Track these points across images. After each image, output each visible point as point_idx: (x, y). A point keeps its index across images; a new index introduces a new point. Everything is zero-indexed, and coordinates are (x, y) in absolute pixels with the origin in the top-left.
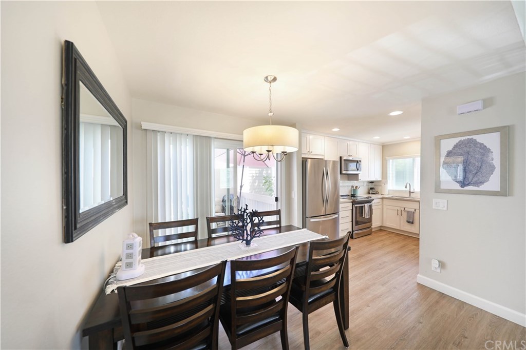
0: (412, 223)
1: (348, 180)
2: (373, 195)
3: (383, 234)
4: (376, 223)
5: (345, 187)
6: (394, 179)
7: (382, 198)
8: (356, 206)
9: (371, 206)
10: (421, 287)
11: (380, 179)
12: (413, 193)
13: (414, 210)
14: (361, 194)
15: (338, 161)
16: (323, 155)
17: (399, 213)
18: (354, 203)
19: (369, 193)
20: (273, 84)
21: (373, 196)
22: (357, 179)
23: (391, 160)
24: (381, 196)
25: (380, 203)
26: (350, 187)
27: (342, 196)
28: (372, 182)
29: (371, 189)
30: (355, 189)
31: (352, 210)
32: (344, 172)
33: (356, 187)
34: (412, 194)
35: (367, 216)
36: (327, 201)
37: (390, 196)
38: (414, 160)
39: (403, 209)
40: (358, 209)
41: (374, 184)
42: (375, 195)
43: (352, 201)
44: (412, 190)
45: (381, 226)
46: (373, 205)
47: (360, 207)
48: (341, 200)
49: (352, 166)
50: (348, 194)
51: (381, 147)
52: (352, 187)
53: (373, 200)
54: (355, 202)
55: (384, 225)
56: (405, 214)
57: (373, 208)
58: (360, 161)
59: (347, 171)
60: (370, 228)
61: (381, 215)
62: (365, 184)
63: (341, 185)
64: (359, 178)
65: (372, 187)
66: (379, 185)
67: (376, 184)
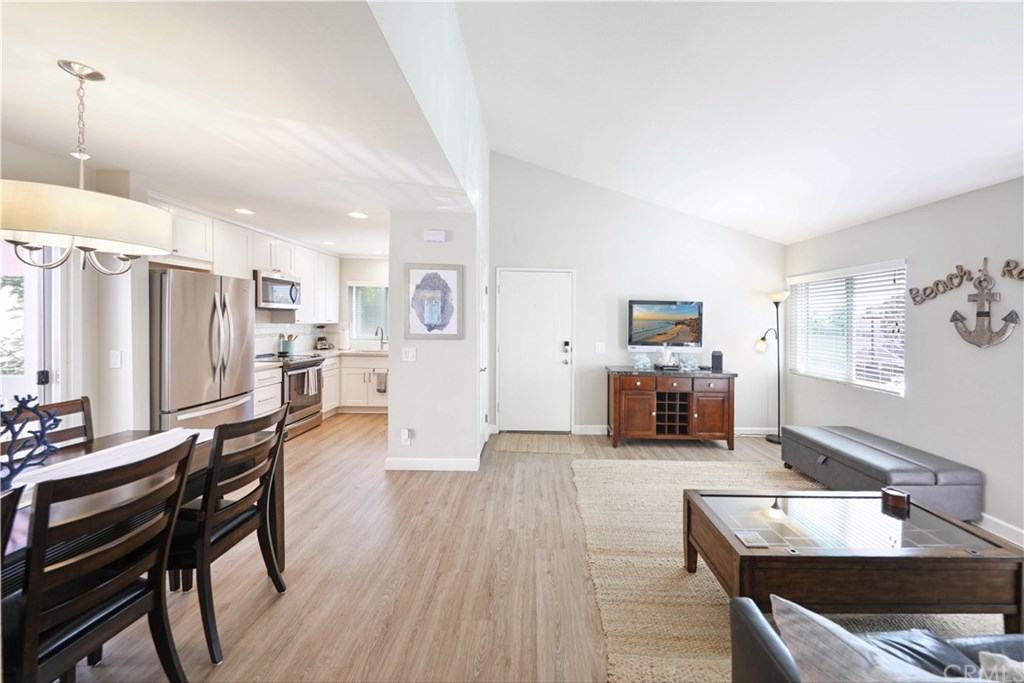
0: (385, 391)
1: (272, 322)
2: (323, 352)
3: (341, 419)
4: (328, 404)
5: (265, 337)
6: (360, 320)
7: (340, 356)
8: (289, 373)
9: (319, 372)
10: (390, 473)
11: (335, 320)
12: (386, 342)
13: (386, 371)
14: (300, 350)
15: (248, 281)
16: (208, 262)
17: (366, 379)
18: (285, 368)
19: (316, 348)
20: (88, 83)
21: (324, 354)
22: (292, 321)
24: (337, 352)
25: (337, 366)
26: (277, 338)
27: (258, 357)
28: (321, 327)
29: (321, 339)
30: (286, 341)
31: (283, 383)
32: (262, 305)
33: (290, 336)
34: (384, 344)
35: (312, 392)
36: (224, 368)
37: (353, 351)
39: (371, 371)
40: (293, 379)
41: (324, 329)
42: (327, 351)
43: (281, 364)
45: (338, 408)
46: (323, 370)
47: (298, 374)
48: (257, 365)
49: (280, 293)
50: (272, 352)
51: (338, 260)
52: (282, 336)
53: (324, 360)
54: (288, 365)
55: (343, 404)
56: (374, 379)
57: (324, 374)
58: (299, 284)
59: (268, 302)
60: (318, 415)
61: (337, 388)
62: (309, 330)
63: (256, 332)
64: (297, 318)
65: (321, 336)
66: (335, 333)
67: (330, 330)
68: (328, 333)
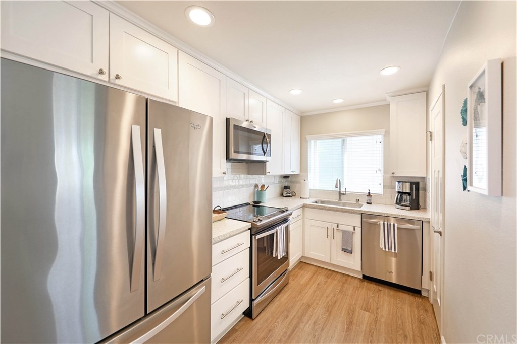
0: (351, 253)
1: (248, 174)
2: (288, 199)
4: (294, 258)
6: (318, 172)
7: (303, 207)
8: (258, 237)
9: (287, 228)
11: (297, 172)
12: (344, 194)
13: (351, 229)
17: (329, 234)
18: (254, 230)
19: (282, 196)
21: (290, 205)
22: (263, 172)
23: (312, 141)
24: (300, 202)
25: (301, 217)
28: (286, 177)
29: (286, 188)
30: (260, 190)
31: (251, 248)
33: (263, 186)
34: (342, 196)
35: (281, 253)
38: (344, 142)
39: (335, 227)
41: (289, 179)
42: (291, 199)
43: (251, 225)
44: (343, 190)
45: (301, 258)
46: (290, 224)
47: (267, 236)
50: (247, 202)
52: (256, 186)
53: (291, 214)
54: (257, 227)
57: (291, 228)
58: (269, 136)
60: (286, 274)
62: (277, 180)
64: (267, 171)
65: (287, 185)
66: (297, 182)
67: (293, 180)
68: (291, 182)
